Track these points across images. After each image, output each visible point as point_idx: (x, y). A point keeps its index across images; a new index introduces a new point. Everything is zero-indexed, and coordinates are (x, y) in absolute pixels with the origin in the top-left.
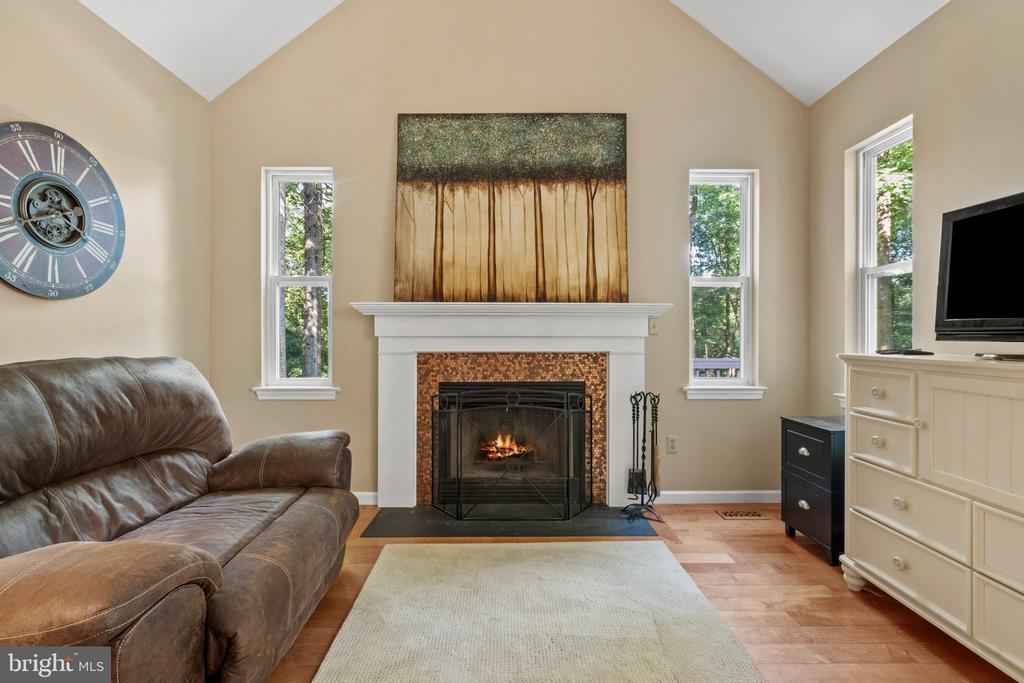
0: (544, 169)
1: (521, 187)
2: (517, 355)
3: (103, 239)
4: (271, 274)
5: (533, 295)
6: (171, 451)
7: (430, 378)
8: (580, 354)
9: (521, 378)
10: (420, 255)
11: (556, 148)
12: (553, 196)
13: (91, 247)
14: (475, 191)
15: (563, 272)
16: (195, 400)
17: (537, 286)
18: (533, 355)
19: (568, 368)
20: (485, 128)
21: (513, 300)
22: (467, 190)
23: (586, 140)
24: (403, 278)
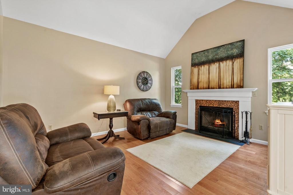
0: (221, 58)
1: (216, 64)
2: (216, 101)
3: (150, 83)
4: (173, 85)
5: (218, 87)
6: (154, 111)
7: (198, 105)
8: (232, 101)
9: (217, 106)
10: (195, 80)
11: (224, 53)
12: (223, 64)
13: (149, 85)
14: (205, 66)
15: (225, 82)
16: (157, 105)
17: (219, 85)
18: (220, 101)
19: (228, 104)
20: (208, 52)
21: (213, 88)
22: (204, 66)
23: (232, 49)
24: (192, 85)
